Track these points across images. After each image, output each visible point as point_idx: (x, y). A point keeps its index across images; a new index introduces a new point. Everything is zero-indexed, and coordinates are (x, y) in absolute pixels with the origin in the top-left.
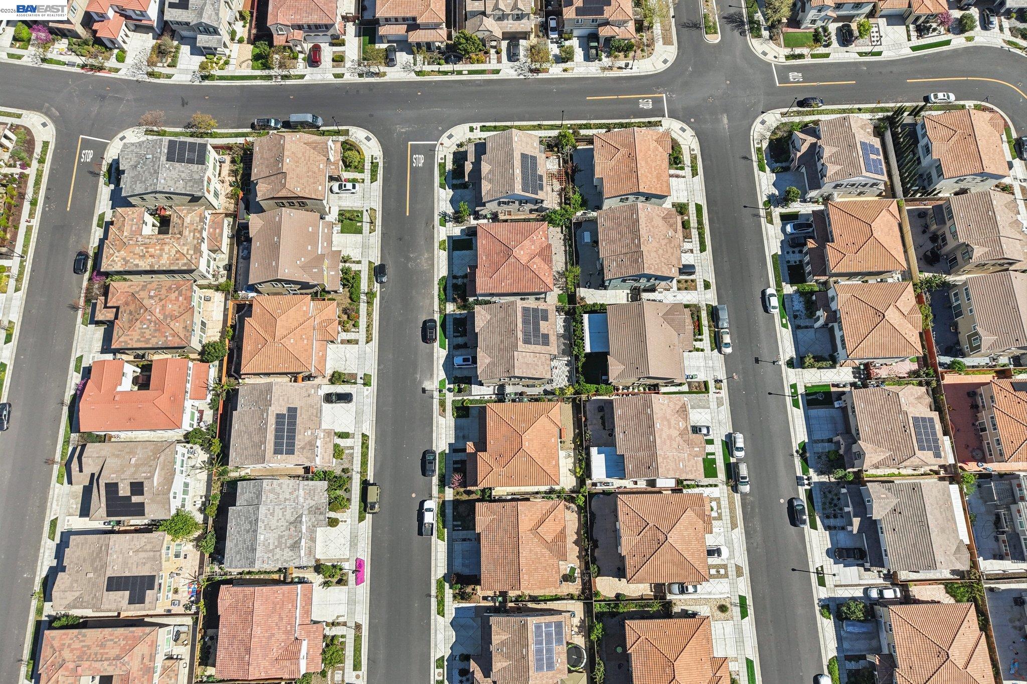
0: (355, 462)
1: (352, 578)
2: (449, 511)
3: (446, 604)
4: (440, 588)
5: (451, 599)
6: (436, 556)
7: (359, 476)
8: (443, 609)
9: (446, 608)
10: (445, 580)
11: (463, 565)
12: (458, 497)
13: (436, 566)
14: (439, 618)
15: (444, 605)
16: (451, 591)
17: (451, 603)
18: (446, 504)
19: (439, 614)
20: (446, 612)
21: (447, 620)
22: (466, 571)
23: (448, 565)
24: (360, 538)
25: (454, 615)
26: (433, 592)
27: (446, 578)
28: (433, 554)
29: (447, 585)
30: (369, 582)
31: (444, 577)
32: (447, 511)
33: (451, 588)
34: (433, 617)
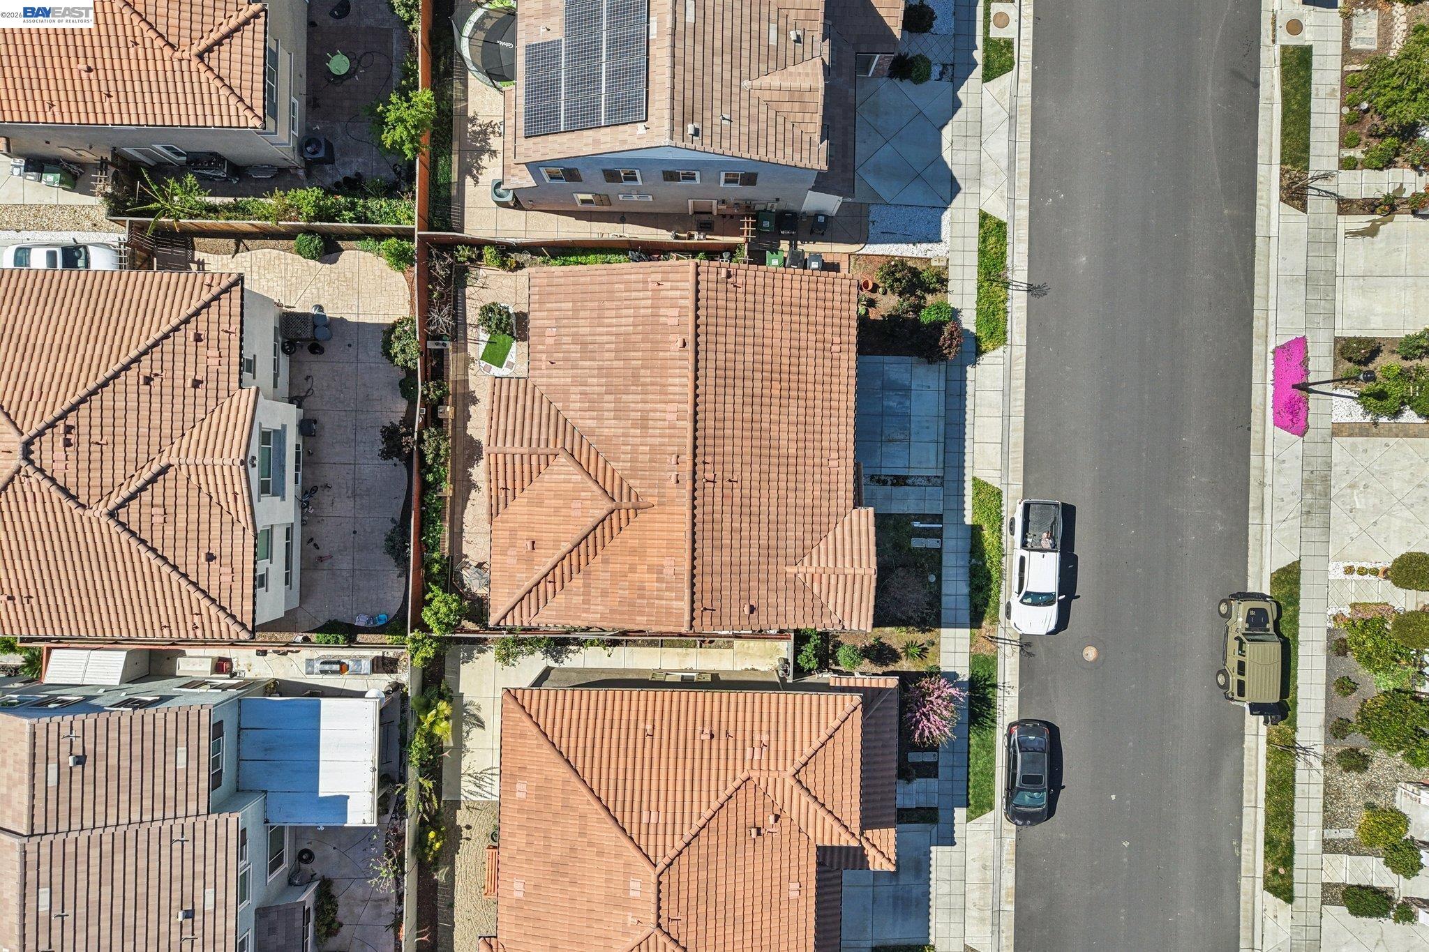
0: (1317, 791)
1: (1321, 365)
2: (955, 587)
3: (973, 258)
4: (993, 314)
5: (953, 274)
6: (1006, 430)
7: (1302, 738)
8: (984, 240)
9: (974, 244)
10: (977, 340)
11: (906, 391)
12: (920, 638)
13: (1006, 393)
14: (999, 211)
15: (982, 253)
16: (953, 301)
17: (956, 260)
18: (965, 615)
19: (1001, 225)
20: (974, 231)
21: (972, 203)
22: (896, 368)
23: (962, 395)
24: (1294, 506)
25: (946, 217)
26: (1018, 303)
27: (974, 349)
28: (1018, 437)
29: (969, 322)
30: (1257, 348)
31: (979, 352)
32: (964, 589)
33: (955, 313)
34: (1023, 214)
